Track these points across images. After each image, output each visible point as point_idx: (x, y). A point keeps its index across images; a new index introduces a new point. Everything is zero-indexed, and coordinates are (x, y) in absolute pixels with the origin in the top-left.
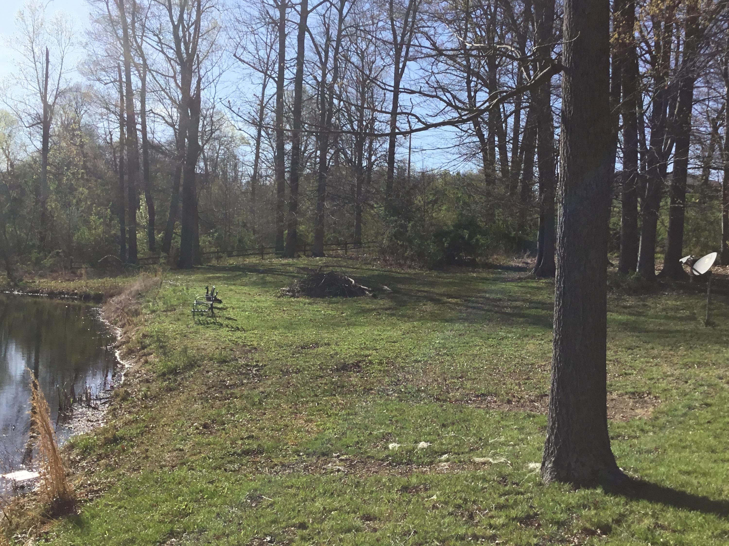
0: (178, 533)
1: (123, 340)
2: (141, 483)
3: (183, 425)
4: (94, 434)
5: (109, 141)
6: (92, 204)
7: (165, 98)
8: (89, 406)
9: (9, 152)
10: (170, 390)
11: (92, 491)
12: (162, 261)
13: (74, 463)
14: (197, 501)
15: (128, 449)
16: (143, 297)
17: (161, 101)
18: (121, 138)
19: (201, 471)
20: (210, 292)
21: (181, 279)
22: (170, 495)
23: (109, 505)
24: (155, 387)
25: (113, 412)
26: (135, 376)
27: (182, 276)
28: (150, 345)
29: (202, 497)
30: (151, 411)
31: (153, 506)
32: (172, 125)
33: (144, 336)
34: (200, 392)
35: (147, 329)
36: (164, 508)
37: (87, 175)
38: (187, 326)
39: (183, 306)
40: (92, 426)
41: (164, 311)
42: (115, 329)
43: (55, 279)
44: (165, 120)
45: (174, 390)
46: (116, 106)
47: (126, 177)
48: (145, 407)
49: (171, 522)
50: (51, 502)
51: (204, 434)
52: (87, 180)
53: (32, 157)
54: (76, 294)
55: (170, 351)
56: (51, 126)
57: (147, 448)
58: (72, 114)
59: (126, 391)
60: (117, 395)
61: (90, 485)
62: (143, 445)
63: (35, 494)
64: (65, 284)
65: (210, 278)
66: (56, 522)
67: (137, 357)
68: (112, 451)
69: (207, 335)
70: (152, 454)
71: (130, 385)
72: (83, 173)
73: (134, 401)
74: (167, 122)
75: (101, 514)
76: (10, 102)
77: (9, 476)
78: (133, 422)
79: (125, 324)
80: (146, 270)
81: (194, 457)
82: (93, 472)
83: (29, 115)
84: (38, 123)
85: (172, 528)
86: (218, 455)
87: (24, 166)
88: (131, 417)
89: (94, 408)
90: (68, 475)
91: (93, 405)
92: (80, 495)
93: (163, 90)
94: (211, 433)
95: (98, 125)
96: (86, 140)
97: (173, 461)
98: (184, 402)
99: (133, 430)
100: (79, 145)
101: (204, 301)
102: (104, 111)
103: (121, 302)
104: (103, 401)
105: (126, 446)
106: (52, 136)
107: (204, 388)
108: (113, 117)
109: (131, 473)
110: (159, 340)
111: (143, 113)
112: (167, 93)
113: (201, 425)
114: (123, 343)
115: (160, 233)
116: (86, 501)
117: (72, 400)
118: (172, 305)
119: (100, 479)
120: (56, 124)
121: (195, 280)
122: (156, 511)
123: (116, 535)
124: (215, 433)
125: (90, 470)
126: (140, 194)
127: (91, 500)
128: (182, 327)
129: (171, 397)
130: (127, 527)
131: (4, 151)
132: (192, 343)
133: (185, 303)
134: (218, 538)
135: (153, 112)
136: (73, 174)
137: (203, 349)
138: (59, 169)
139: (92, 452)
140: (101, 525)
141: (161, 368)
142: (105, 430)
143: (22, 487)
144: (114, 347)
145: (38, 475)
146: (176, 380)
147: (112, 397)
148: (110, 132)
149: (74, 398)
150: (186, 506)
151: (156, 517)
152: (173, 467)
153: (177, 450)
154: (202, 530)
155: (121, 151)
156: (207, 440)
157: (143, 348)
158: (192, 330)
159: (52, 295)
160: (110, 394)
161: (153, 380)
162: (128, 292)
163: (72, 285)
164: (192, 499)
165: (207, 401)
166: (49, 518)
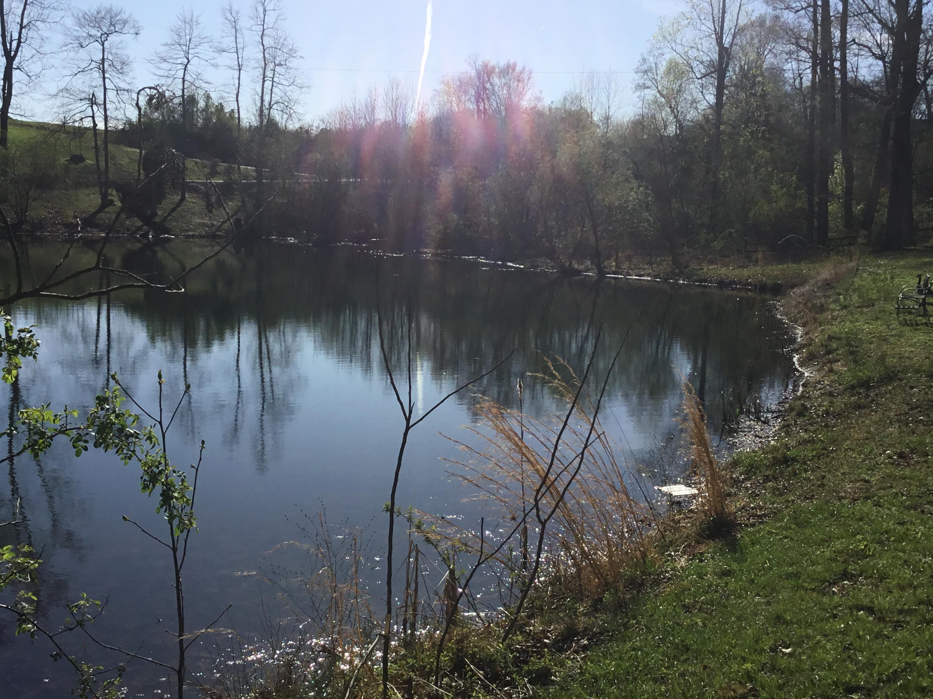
0: (853, 575)
1: (804, 342)
2: (813, 514)
3: (871, 451)
4: (760, 452)
5: (798, 86)
6: (773, 170)
7: (874, 22)
8: (758, 419)
9: (678, 112)
10: (859, 407)
11: (754, 516)
12: (860, 240)
13: (736, 482)
14: (881, 543)
15: (800, 474)
16: (833, 288)
17: (867, 26)
18: (813, 81)
19: (889, 509)
20: (922, 283)
21: (885, 265)
22: (847, 531)
23: (773, 533)
24: (840, 402)
25: (786, 428)
26: (815, 387)
27: (886, 261)
28: (837, 349)
29: (888, 539)
30: (832, 431)
31: (824, 541)
32: (882, 57)
33: (830, 338)
34: (898, 413)
35: (835, 329)
36: (838, 545)
37: (769, 134)
38: (888, 326)
39: (885, 300)
40: (760, 442)
41: (859, 307)
42: (795, 328)
43: (726, 265)
44: (871, 51)
45: (865, 407)
46: (807, 40)
47: (817, 133)
48: (826, 426)
49: (845, 561)
50: (708, 522)
51: (899, 465)
52: (769, 140)
53: (704, 116)
54: (750, 284)
55: (863, 358)
56: (728, 74)
57: (823, 474)
58: (753, 56)
59: (803, 405)
60: (792, 409)
61: (752, 508)
62: (819, 470)
63: (691, 511)
64: (737, 272)
65: (925, 264)
66: (712, 544)
67: (820, 364)
68: (781, 473)
69: (915, 340)
70: (830, 481)
71: (808, 397)
72: (763, 131)
73: (812, 418)
74: (874, 54)
75: (763, 541)
76: (680, 49)
77: (665, 489)
78: (809, 442)
79: (807, 322)
80: (838, 253)
81: (883, 492)
82: (757, 495)
83: (702, 63)
84: (712, 72)
85: (846, 569)
86: (915, 492)
87: (694, 127)
88: (806, 436)
89: (764, 422)
90: (729, 495)
91: (763, 419)
92: (742, 518)
93: (871, 11)
94: (909, 465)
95: (785, 68)
96: (769, 88)
97: (856, 493)
98: (876, 423)
99: (808, 452)
100: (761, 96)
101: (915, 294)
102: (793, 48)
103: (803, 294)
104: (775, 415)
105: (798, 469)
106: (728, 86)
107: (906, 408)
108: (804, 55)
109: (802, 501)
110: (849, 344)
111: (843, 45)
112: (875, 15)
113: (895, 454)
114: (803, 346)
115: (859, 205)
116: (746, 525)
117: (738, 410)
118: (869, 299)
119: (766, 503)
120: (734, 71)
121: (904, 267)
122: (828, 546)
123: (777, 566)
124: (914, 465)
125: (754, 492)
126: (836, 153)
127: (753, 525)
128: (881, 329)
129: (860, 416)
130: (792, 559)
131: (672, 111)
132: (893, 349)
133: (888, 297)
134: (902, 588)
135: (855, 43)
136: (752, 133)
137: (908, 358)
138: (734, 128)
139: (758, 472)
140: (762, 553)
141: (849, 378)
142: (775, 449)
143: (679, 503)
144: (792, 351)
145: (697, 492)
146: (867, 396)
147: (786, 411)
148: (800, 75)
149: (741, 409)
150: (866, 546)
151: (827, 554)
152: (855, 500)
153: (861, 480)
154: (883, 577)
155: (813, 98)
156: (902, 472)
157: (829, 352)
158: (893, 332)
159: (722, 284)
160: (783, 407)
161: (838, 394)
162: (813, 282)
163: (745, 272)
164: (874, 539)
165: (907, 425)
166: (704, 538)
